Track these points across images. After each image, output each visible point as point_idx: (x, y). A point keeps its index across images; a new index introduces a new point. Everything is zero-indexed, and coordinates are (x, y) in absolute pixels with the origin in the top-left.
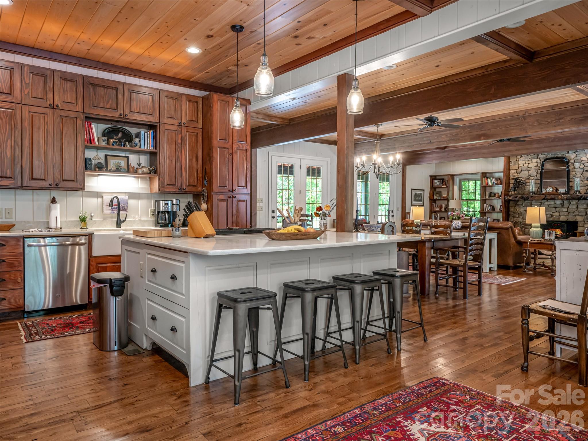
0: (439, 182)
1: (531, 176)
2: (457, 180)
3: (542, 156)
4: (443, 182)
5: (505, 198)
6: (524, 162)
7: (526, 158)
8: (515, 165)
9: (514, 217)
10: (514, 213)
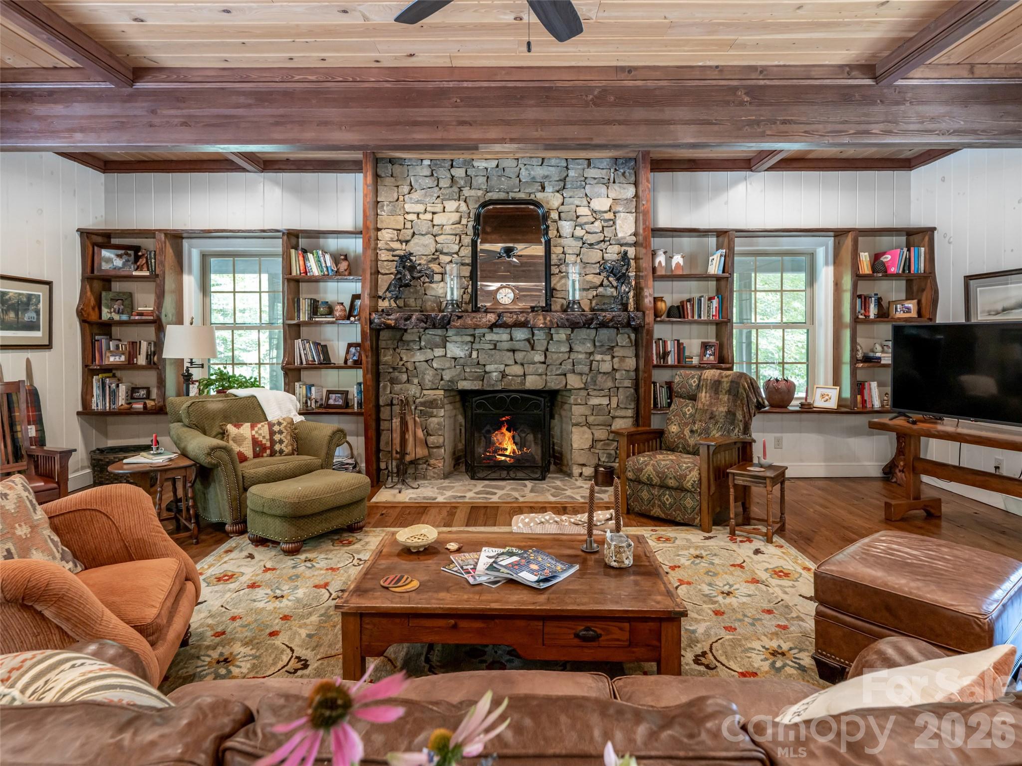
0: (118, 256)
1: (442, 253)
2: (193, 252)
3: (473, 193)
4: (137, 258)
5: (371, 322)
6: (420, 208)
7: (425, 195)
8: (392, 213)
9: (393, 381)
10: (394, 369)
